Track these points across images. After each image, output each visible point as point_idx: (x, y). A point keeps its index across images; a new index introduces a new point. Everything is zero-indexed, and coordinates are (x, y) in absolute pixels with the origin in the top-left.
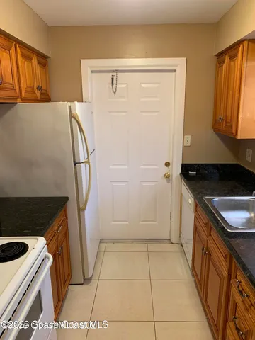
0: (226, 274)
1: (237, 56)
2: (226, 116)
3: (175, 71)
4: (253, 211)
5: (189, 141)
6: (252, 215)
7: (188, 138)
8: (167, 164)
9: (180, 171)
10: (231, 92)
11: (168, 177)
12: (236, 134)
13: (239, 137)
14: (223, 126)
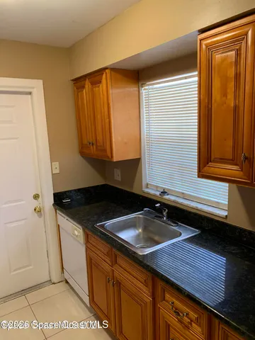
0: (149, 299)
1: (100, 82)
2: (96, 139)
3: (30, 93)
4: (139, 227)
5: (58, 168)
6: (140, 230)
7: (56, 164)
8: (36, 197)
9: (52, 201)
10: (99, 117)
11: (38, 211)
12: (112, 157)
13: (115, 159)
14: (93, 150)
